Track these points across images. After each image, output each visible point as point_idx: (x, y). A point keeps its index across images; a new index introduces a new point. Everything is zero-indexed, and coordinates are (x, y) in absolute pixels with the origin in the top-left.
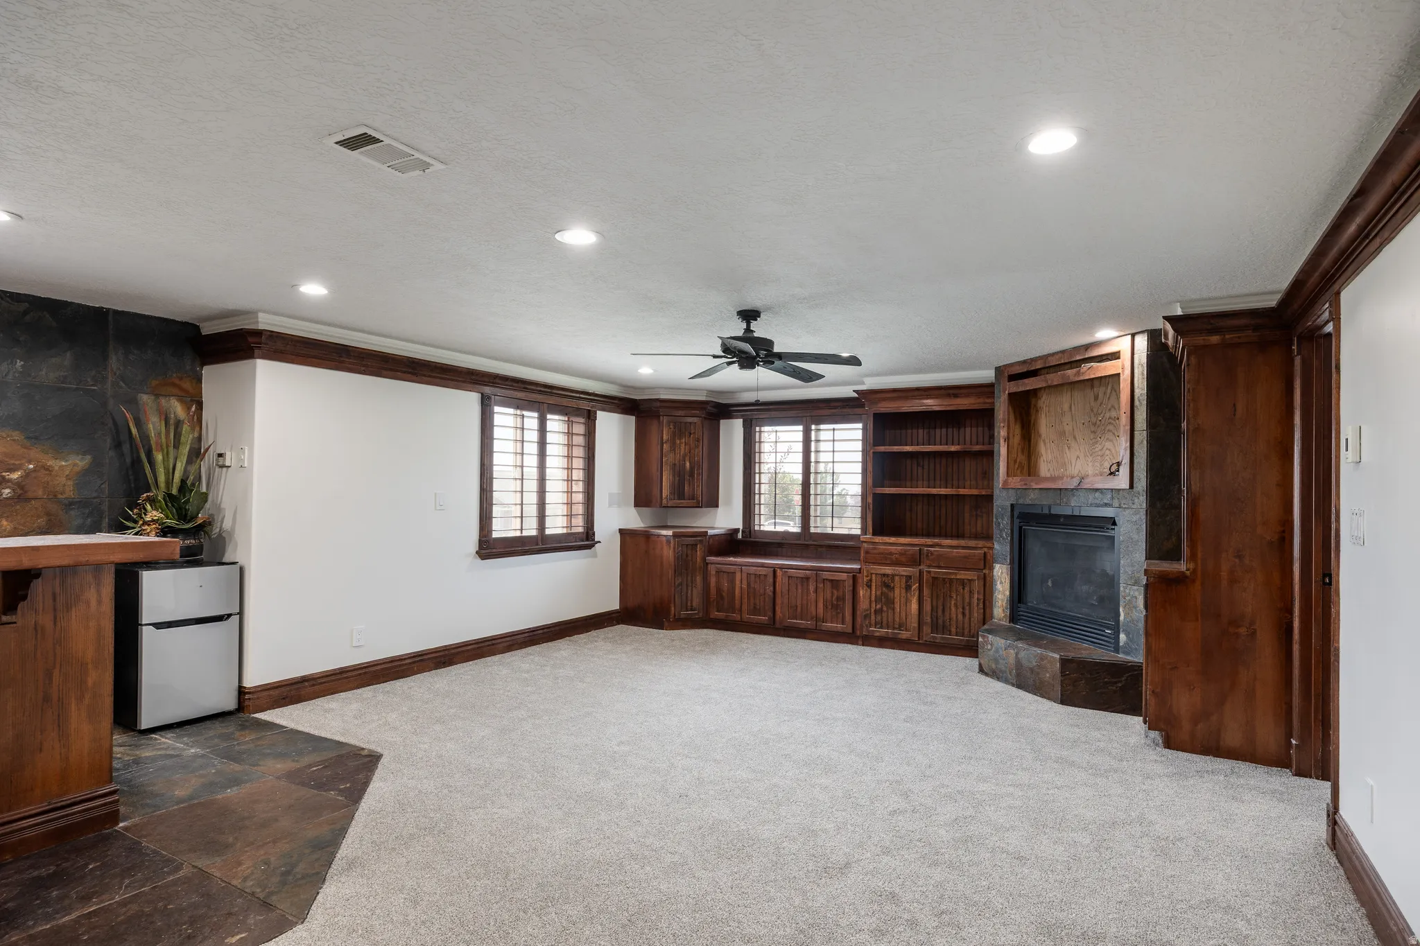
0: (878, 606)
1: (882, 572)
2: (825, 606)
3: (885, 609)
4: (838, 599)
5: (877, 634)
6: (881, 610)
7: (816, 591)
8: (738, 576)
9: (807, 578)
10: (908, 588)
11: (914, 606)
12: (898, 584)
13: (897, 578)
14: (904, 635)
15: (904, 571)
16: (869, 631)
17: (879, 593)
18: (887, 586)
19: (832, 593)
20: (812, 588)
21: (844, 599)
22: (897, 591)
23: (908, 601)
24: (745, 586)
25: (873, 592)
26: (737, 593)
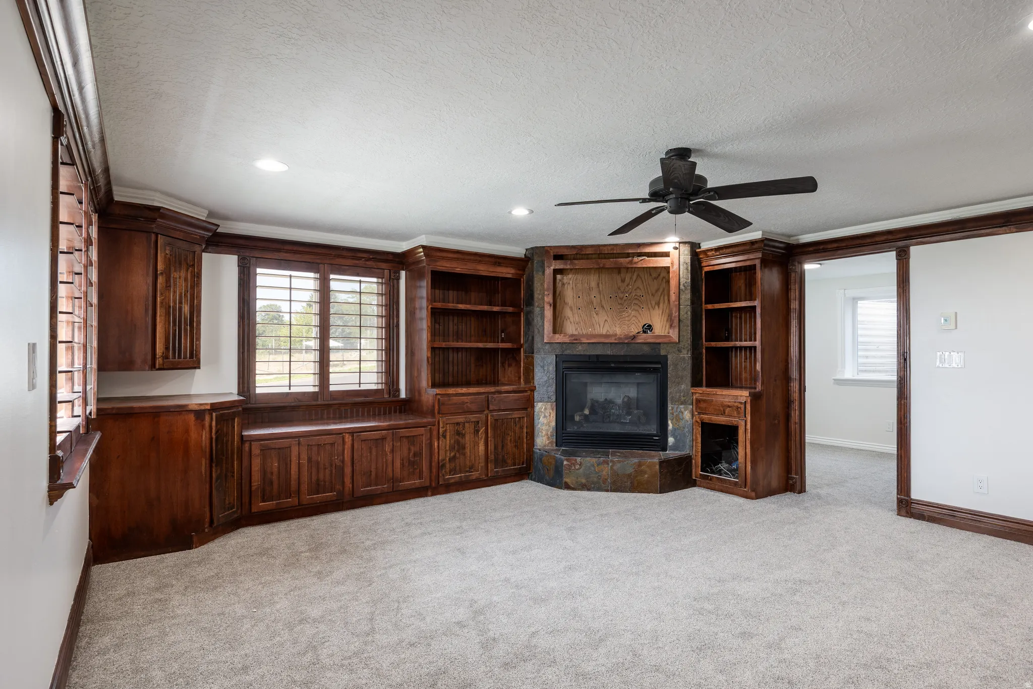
0: (452, 454)
1: (456, 421)
2: (402, 465)
3: (458, 455)
4: (415, 455)
5: (452, 481)
6: (454, 457)
7: (392, 451)
8: (295, 451)
9: (383, 439)
10: (477, 432)
11: (482, 447)
12: (469, 428)
13: (467, 425)
14: (475, 475)
15: (473, 418)
16: (444, 480)
17: (452, 442)
18: (458, 433)
19: (409, 449)
20: (388, 448)
21: (421, 454)
22: (467, 437)
23: (476, 444)
24: (304, 461)
25: (448, 442)
26: (293, 472)
